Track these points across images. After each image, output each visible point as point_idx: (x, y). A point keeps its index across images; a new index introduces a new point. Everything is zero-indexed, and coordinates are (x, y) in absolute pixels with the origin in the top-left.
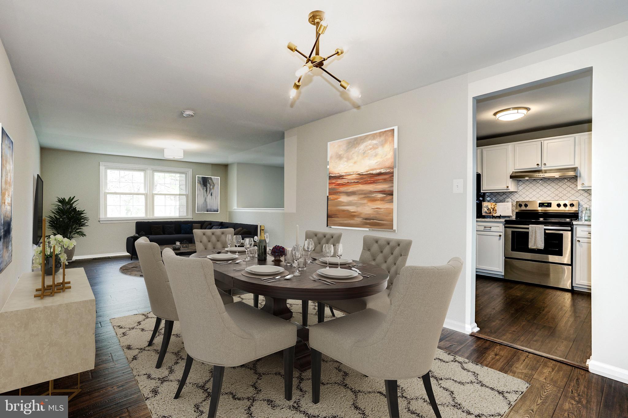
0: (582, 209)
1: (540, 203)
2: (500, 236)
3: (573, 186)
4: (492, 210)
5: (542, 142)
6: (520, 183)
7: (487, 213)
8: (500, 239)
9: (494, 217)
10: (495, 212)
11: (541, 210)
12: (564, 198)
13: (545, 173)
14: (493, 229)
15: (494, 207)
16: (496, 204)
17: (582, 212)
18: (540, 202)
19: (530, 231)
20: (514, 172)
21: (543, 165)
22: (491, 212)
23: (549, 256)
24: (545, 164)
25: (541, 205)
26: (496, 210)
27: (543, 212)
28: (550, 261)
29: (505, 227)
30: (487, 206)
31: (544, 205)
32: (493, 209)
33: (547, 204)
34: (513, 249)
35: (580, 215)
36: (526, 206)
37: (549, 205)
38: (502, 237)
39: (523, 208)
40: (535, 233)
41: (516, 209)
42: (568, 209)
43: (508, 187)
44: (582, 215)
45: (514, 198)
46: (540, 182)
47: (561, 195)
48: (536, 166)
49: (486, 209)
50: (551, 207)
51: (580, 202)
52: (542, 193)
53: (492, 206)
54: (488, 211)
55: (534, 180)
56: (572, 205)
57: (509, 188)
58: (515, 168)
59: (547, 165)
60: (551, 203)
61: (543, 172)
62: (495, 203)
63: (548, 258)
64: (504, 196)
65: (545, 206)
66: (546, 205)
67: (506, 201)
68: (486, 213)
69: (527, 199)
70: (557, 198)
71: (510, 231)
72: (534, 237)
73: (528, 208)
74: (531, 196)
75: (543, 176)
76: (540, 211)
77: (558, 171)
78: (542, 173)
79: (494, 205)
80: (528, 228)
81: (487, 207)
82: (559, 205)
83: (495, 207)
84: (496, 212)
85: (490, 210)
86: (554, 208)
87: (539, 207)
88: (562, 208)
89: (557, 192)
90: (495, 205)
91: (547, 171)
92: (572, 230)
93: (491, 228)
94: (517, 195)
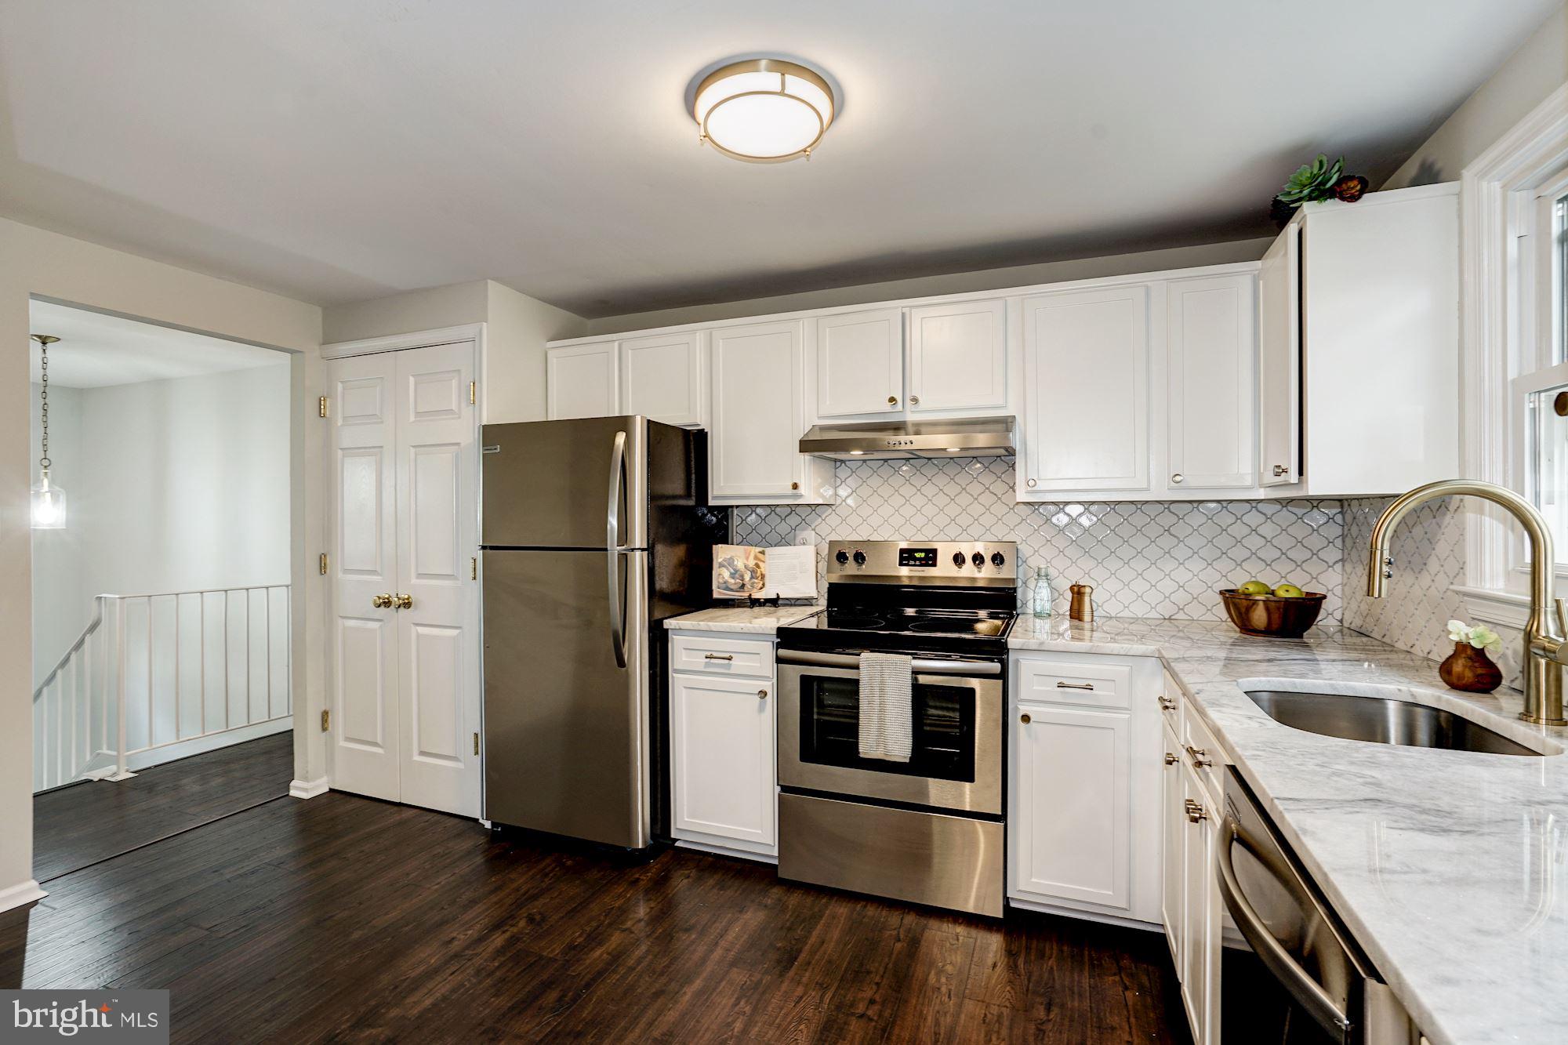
0: (1025, 574)
1: (902, 551)
2: (763, 694)
3: (999, 487)
4: (747, 577)
5: (903, 315)
6: (843, 472)
7: (732, 590)
8: (761, 709)
9: (754, 603)
10: (760, 585)
11: (910, 578)
12: (976, 530)
13: (917, 433)
14: (738, 664)
15: (757, 566)
16: (763, 553)
17: (1025, 583)
18: (904, 545)
19: (864, 676)
20: (817, 428)
21: (908, 403)
22: (743, 586)
23: (930, 780)
24: (915, 400)
25: (907, 556)
26: (763, 576)
27: (915, 583)
28: (933, 802)
29: (780, 660)
30: (732, 559)
31: (916, 559)
32: (753, 572)
33: (923, 555)
34: (807, 755)
35: (1019, 595)
36: (859, 558)
37: (930, 557)
38: (769, 698)
39: (851, 568)
40: (882, 690)
41: (828, 571)
42: (986, 574)
43: (795, 486)
44: (1024, 593)
45: (823, 529)
46: (904, 468)
47: (964, 520)
48: (887, 407)
49: (726, 574)
50: (934, 565)
51: (1019, 547)
52: (908, 511)
53: (747, 558)
54: (733, 581)
55: (886, 460)
56: (998, 559)
57: (802, 490)
58: (822, 413)
59: (922, 404)
60: (934, 551)
61: (910, 429)
62: (761, 549)
63: (925, 793)
64: (793, 520)
65: (918, 563)
66: (920, 559)
67: (797, 541)
68: (728, 589)
69: (862, 534)
70: (953, 531)
71: (794, 673)
72: (877, 708)
73: (866, 569)
74: (875, 520)
75: (909, 447)
76: (906, 582)
77: (955, 428)
78: (907, 435)
79: (756, 558)
80: (857, 667)
81: (730, 562)
82: (959, 559)
83: (761, 564)
84: (763, 585)
85: (742, 578)
86: (944, 571)
87: (901, 564)
88: (968, 570)
89: (953, 510)
90: (761, 556)
91: (923, 429)
92: (1003, 676)
93: (731, 662)
94: (832, 519)
